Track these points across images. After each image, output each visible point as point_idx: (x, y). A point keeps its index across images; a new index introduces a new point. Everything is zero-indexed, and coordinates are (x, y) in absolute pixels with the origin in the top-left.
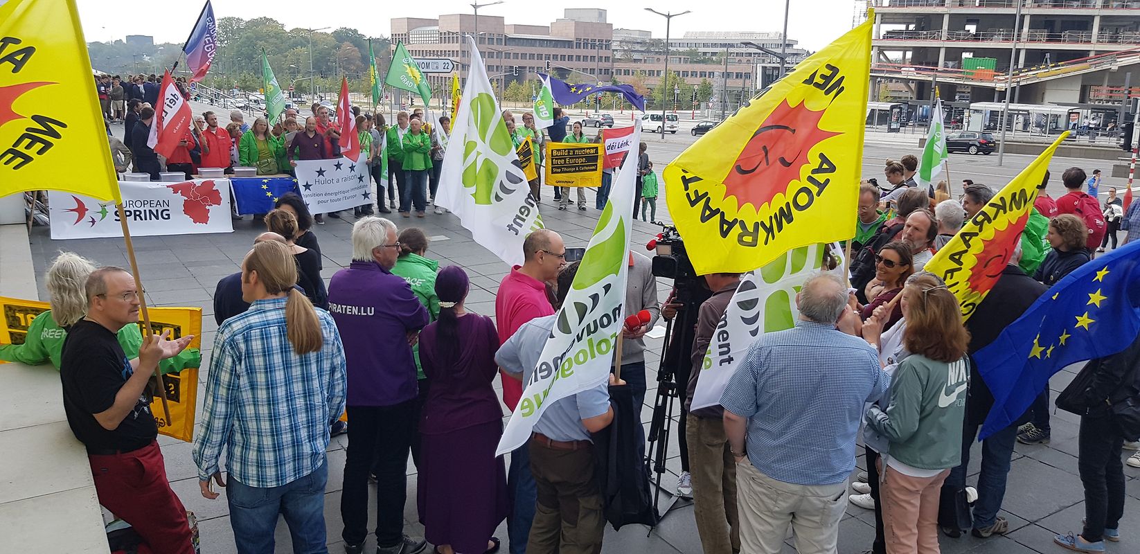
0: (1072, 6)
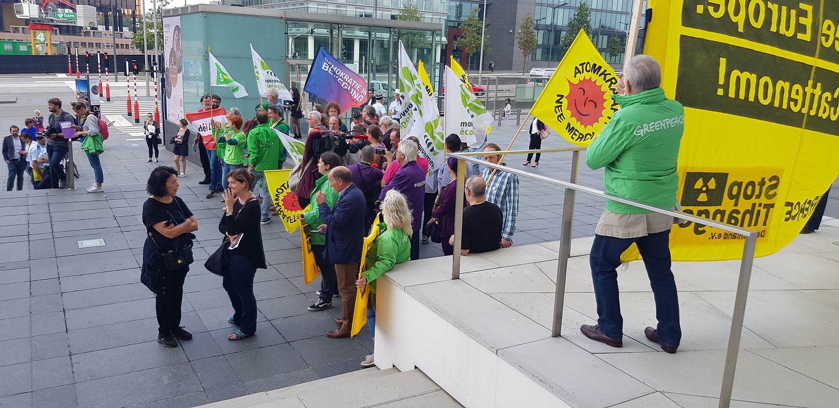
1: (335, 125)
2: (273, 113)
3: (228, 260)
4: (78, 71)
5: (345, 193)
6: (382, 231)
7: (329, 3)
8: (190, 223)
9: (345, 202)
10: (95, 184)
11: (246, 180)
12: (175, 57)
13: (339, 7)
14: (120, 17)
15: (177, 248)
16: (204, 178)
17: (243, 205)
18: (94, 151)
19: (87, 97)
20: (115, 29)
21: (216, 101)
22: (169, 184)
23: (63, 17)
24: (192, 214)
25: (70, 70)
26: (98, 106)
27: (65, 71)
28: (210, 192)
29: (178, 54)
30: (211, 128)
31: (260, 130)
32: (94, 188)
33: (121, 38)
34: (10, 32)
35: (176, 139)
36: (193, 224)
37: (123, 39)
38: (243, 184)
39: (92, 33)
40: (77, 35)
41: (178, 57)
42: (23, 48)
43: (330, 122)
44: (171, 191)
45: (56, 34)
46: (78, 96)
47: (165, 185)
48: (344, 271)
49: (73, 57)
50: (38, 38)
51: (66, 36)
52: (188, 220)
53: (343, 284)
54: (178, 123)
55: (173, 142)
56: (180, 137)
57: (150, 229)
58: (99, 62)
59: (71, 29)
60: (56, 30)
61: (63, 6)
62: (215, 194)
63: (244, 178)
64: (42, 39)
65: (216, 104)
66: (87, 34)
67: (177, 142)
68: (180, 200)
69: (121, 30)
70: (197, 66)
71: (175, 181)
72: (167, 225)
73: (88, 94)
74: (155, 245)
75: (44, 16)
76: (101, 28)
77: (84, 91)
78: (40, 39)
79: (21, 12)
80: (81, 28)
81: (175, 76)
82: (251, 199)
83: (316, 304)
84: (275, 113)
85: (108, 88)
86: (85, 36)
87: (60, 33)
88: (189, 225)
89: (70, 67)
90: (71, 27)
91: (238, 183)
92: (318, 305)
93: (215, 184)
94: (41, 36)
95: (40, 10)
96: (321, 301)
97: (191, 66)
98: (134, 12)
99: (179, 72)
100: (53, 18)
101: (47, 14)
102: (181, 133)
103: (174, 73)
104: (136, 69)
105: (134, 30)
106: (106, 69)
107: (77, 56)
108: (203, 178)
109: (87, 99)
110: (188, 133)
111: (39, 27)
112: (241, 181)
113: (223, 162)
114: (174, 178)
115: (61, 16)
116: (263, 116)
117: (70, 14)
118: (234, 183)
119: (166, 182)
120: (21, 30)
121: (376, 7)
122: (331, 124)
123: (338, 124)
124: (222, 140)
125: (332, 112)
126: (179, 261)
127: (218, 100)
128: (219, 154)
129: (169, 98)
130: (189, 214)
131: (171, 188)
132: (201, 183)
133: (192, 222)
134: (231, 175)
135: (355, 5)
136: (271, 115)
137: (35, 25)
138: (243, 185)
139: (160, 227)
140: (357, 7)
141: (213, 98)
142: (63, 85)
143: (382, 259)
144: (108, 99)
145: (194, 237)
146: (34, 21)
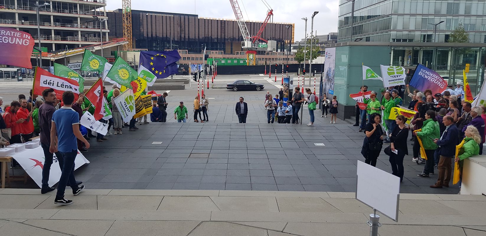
0: (68, 27)
1: (430, 100)
2: (395, 93)
4: (270, 73)
6: (465, 142)
7: (404, 30)
13: (411, 32)
14: (284, 45)
17: (401, 129)
18: (312, 109)
19: (288, 86)
20: (281, 51)
25: (265, 73)
27: (263, 73)
32: (310, 124)
33: (284, 55)
34: (235, 54)
39: (270, 53)
40: (264, 55)
42: (242, 62)
43: (427, 98)
45: (256, 55)
49: (268, 66)
50: (250, 57)
51: (259, 55)
53: (442, 164)
58: (283, 69)
61: (262, 41)
64: (252, 58)
69: (284, 51)
73: (289, 84)
75: (253, 46)
77: (287, 83)
78: (251, 57)
79: (244, 45)
82: (406, 127)
84: (396, 93)
86: (268, 55)
89: (265, 71)
90: (264, 51)
91: (399, 120)
94: (251, 56)
95: (252, 44)
98: (290, 41)
100: (257, 48)
101: (255, 45)
106: (287, 72)
107: (270, 65)
111: (251, 52)
112: (400, 120)
115: (261, 46)
117: (265, 45)
118: (397, 120)
120: (239, 53)
121: (436, 31)
123: (431, 99)
125: (427, 94)
135: (420, 30)
136: (393, 94)
137: (250, 51)
138: (401, 121)
140: (421, 31)
141: (364, 87)
142: (264, 80)
143: (467, 152)
146: (249, 49)
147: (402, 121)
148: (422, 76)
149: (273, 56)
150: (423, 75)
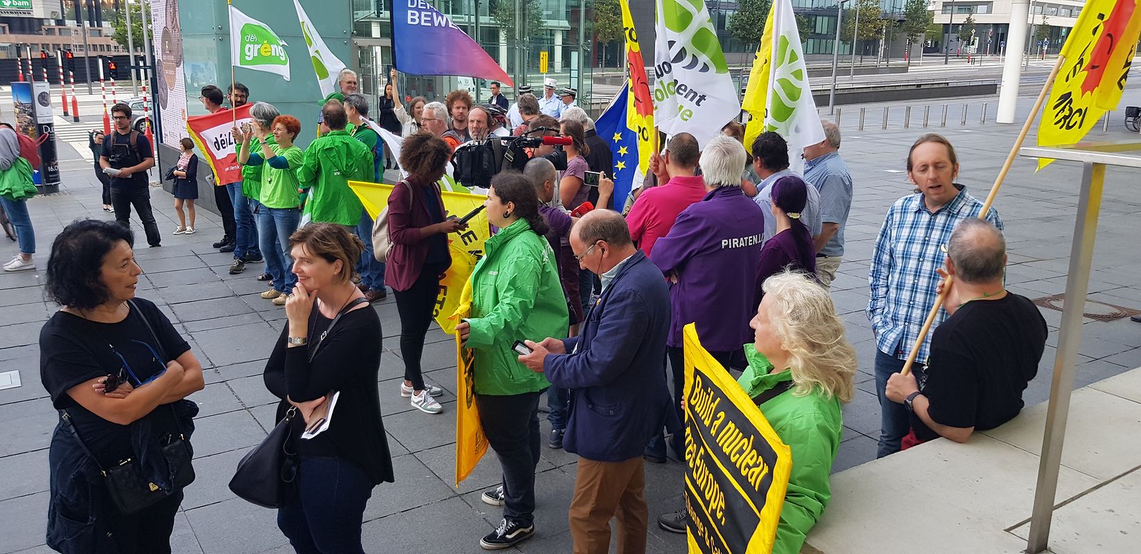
3: (294, 469)
5: (620, 276)
8: (180, 372)
9: (622, 300)
10: (20, 256)
11: (344, 256)
12: (170, 42)
14: (98, 7)
15: (144, 453)
16: (223, 237)
17: (331, 320)
18: (22, 193)
19: (31, 111)
20: (91, 24)
21: (240, 93)
22: (109, 271)
23: (11, 5)
24: (186, 347)
26: (50, 125)
28: (235, 263)
29: (174, 35)
30: (232, 141)
31: (334, 142)
32: (17, 263)
33: (100, 36)
35: (175, 172)
36: (190, 375)
37: (103, 38)
38: (333, 266)
39: (57, 31)
40: (35, 34)
41: (174, 41)
44: (118, 290)
45: (4, 33)
46: (17, 110)
47: (98, 274)
48: (599, 477)
49: (24, 61)
51: (19, 36)
52: (174, 366)
54: (179, 146)
55: (171, 176)
56: (182, 168)
57: (62, 402)
58: (60, 65)
59: (26, 22)
60: (4, 27)
62: (246, 266)
63: (339, 250)
65: (239, 100)
66: (50, 31)
67: (178, 176)
68: (148, 308)
69: (99, 25)
70: (210, 69)
71: (127, 259)
72: (110, 387)
73: (33, 107)
74: (79, 447)
76: (71, 24)
77: (25, 101)
80: (41, 21)
81: (171, 72)
82: (355, 302)
83: (500, 532)
85: (74, 103)
86: (47, 34)
87: (11, 31)
88: (176, 380)
89: (19, 74)
90: (26, 21)
91: (321, 262)
92: (505, 534)
93: (244, 248)
96: (511, 524)
97: (202, 71)
98: (116, 1)
99: (178, 64)
102: (184, 161)
103: (168, 68)
104: (113, 69)
105: (117, 24)
107: (29, 58)
108: (220, 236)
109: (31, 115)
110: (194, 160)
112: (330, 258)
113: (258, 204)
114: (122, 252)
115: (7, 3)
116: (335, 113)
117: (21, 1)
118: (309, 261)
119: (100, 265)
122: (472, 121)
124: (256, 161)
125: (458, 108)
126: (153, 487)
127: (242, 91)
128: (249, 192)
129: (164, 108)
130: (175, 347)
131: (119, 280)
132: (216, 246)
133: (185, 370)
134: (302, 238)
138: (334, 269)
139: (89, 394)
144: (76, 119)
145: (194, 410)
147: (339, 263)
148: (423, 23)
149: (65, 37)
150: (423, 18)
